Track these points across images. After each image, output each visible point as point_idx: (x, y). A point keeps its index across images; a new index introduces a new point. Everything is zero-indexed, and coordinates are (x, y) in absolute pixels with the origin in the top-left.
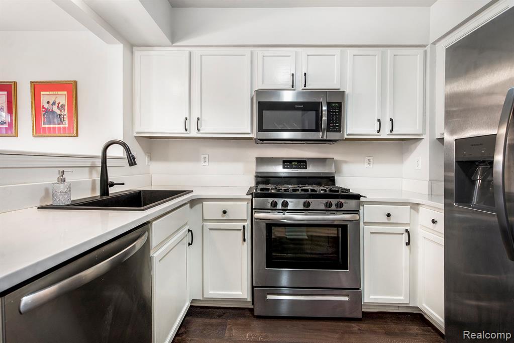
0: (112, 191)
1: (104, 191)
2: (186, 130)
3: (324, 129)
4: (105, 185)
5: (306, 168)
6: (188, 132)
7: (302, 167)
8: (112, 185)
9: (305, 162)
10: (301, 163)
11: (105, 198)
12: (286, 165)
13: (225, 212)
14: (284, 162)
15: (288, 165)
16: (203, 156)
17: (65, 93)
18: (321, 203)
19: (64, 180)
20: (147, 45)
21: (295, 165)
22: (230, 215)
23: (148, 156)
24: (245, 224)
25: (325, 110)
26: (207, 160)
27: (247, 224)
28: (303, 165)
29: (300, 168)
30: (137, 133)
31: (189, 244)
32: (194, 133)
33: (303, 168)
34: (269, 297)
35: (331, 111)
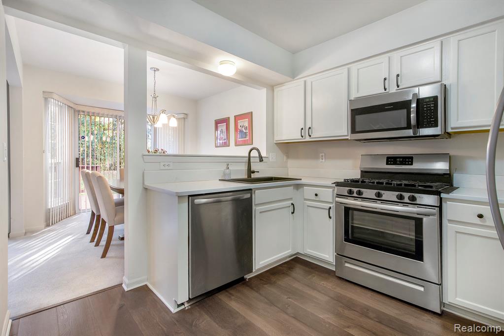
0: (253, 176)
1: (249, 176)
2: (302, 137)
3: (414, 126)
4: (250, 172)
5: (412, 164)
6: (304, 138)
7: (407, 163)
8: (253, 172)
9: (412, 158)
10: (408, 160)
11: (249, 178)
12: (390, 161)
13: (316, 195)
14: (388, 158)
15: (392, 161)
16: (321, 154)
17: (247, 119)
18: (393, 195)
19: (228, 168)
20: (281, 84)
21: (400, 161)
22: (321, 197)
23: (286, 156)
24: (331, 206)
25: (413, 107)
26: (324, 157)
27: (333, 205)
28: (409, 161)
29: (405, 164)
30: (276, 141)
31: (292, 213)
32: (308, 139)
33: (409, 164)
34: (347, 265)
35: (425, 106)
